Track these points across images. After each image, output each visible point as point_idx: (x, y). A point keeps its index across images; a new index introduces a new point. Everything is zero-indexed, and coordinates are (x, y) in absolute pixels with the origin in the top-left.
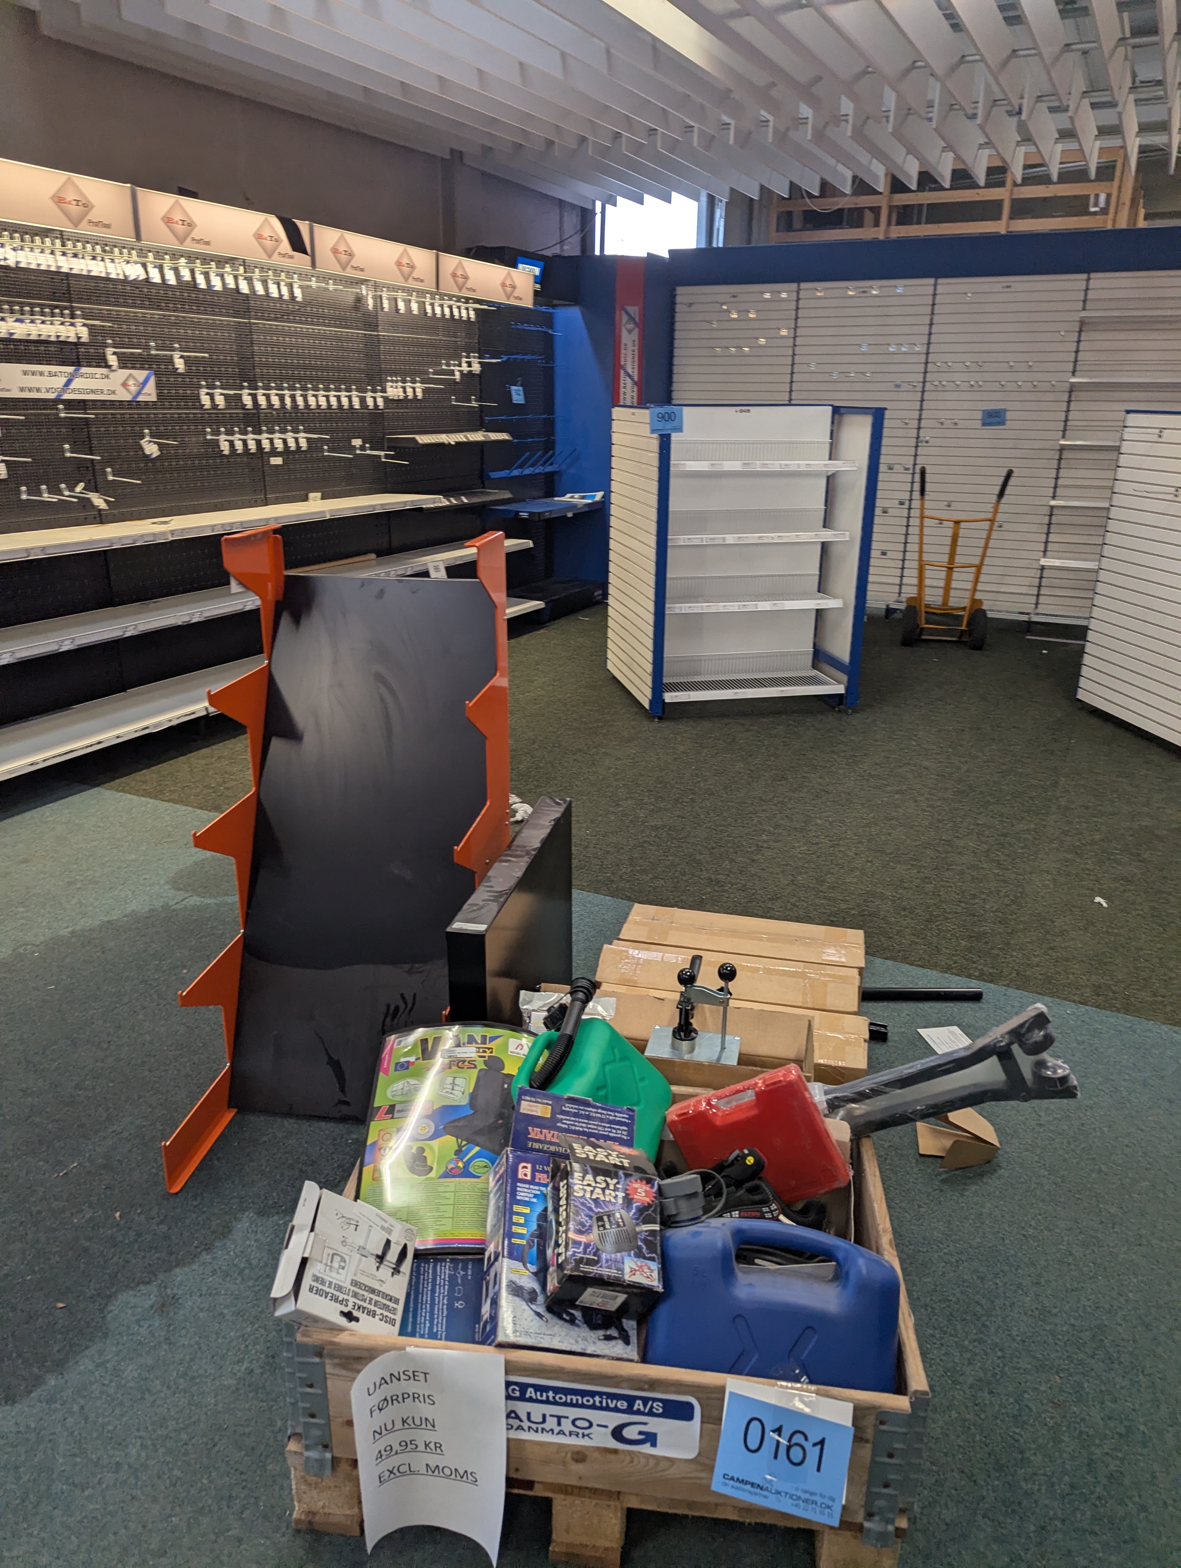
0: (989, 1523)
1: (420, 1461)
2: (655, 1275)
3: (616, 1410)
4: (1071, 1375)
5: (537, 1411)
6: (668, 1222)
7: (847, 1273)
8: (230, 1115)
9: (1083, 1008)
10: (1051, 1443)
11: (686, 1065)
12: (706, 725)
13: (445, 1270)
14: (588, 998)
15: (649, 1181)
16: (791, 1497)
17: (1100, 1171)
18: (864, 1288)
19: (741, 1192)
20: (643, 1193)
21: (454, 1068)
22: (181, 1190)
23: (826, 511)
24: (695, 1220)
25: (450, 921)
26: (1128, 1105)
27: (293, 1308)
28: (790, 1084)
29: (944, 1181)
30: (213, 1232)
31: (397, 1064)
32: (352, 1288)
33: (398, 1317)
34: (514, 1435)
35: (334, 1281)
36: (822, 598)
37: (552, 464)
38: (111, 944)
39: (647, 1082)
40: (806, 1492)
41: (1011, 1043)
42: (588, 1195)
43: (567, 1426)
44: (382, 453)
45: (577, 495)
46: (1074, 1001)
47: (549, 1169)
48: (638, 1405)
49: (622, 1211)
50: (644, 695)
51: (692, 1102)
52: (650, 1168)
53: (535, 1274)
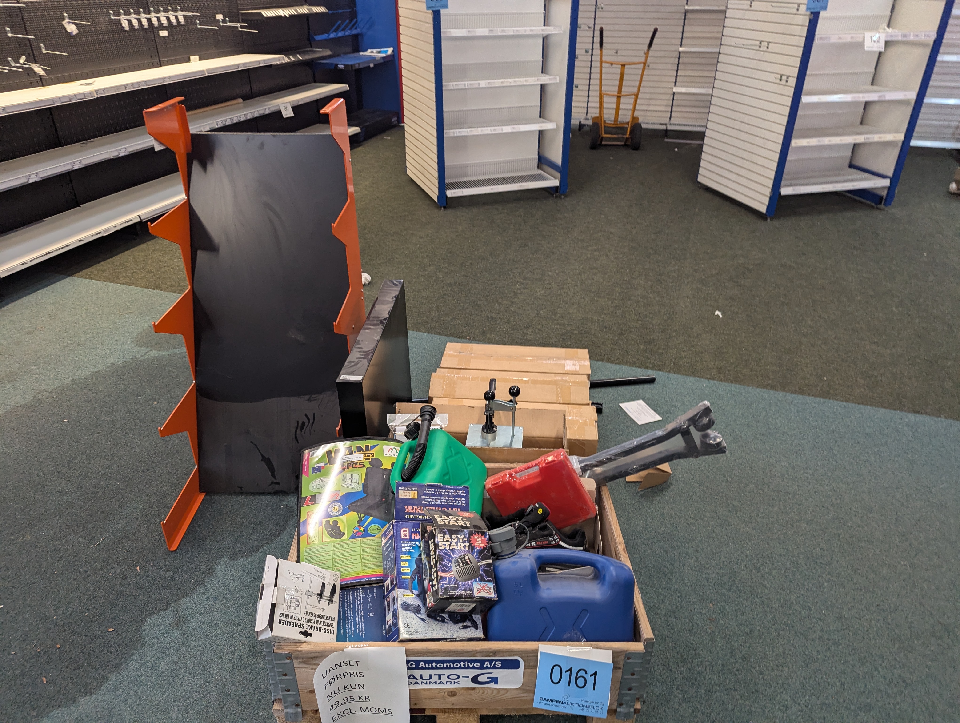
0: (680, 692)
1: (356, 706)
2: (492, 590)
3: (474, 668)
4: (718, 602)
5: (426, 673)
6: (497, 556)
7: (604, 576)
8: (202, 496)
9: (712, 382)
10: (710, 642)
11: (494, 450)
12: (475, 210)
13: (359, 595)
14: (432, 417)
15: (483, 534)
16: (579, 705)
17: (727, 481)
18: (615, 585)
19: (536, 530)
20: (480, 542)
21: (351, 468)
22: (178, 548)
23: (543, 61)
24: (512, 553)
25: (338, 374)
26: (740, 439)
27: (271, 635)
28: (561, 462)
29: (641, 496)
30: (203, 573)
31: (313, 468)
32: (305, 617)
33: (335, 628)
34: (413, 687)
35: (294, 615)
36: (543, 122)
37: (356, 28)
38: (101, 388)
39: (472, 466)
40: (587, 702)
41: (689, 426)
42: (447, 548)
43: (444, 679)
44: (239, 25)
45: (375, 51)
46: (707, 378)
47: (420, 531)
48: (487, 664)
49: (468, 554)
50: (433, 193)
51: (500, 475)
52: (482, 524)
53: (418, 596)
